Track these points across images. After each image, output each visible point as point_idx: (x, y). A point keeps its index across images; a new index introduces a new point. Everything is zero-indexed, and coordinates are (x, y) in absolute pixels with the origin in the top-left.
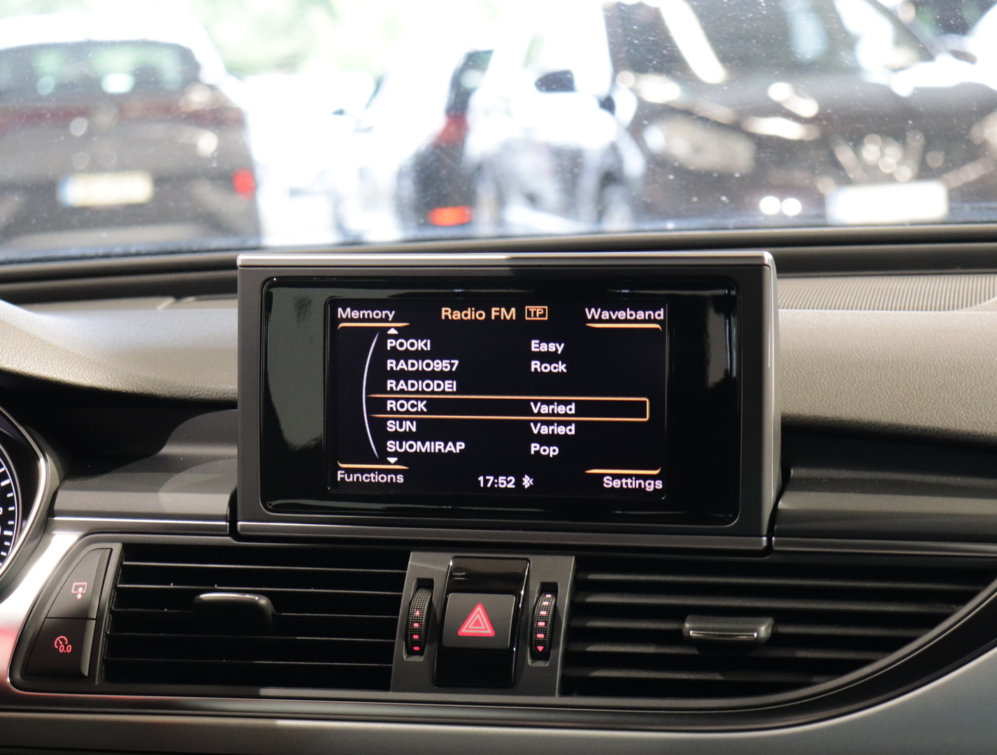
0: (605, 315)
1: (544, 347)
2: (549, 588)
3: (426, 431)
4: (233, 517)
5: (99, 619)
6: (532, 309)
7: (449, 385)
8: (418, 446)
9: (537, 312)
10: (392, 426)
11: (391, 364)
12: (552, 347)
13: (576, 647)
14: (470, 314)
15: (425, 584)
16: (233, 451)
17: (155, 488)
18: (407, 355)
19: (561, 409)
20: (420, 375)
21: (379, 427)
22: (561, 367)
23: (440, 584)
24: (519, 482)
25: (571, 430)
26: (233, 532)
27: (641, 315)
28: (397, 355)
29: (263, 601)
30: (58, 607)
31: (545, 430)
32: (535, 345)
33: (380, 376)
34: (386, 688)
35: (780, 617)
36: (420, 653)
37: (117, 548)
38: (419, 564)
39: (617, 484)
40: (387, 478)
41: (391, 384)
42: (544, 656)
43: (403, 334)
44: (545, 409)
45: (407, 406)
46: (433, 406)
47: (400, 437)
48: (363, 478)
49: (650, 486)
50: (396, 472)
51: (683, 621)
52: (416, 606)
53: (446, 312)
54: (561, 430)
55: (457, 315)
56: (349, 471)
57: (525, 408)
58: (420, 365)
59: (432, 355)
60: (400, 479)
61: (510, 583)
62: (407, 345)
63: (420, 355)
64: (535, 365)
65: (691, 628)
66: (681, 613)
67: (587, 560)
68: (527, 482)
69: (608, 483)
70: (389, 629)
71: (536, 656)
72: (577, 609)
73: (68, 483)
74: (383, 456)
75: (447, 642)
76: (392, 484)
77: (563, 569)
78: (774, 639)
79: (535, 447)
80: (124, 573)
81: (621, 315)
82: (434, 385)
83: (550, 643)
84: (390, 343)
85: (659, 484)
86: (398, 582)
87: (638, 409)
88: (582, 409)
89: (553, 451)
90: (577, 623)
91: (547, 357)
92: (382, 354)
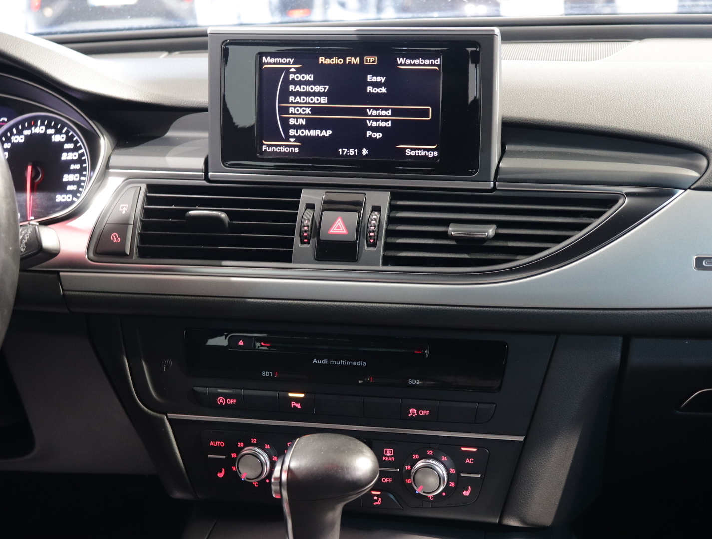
0: (408, 62)
1: (375, 79)
2: (377, 209)
3: (311, 124)
4: (206, 171)
5: (135, 224)
6: (369, 58)
7: (323, 100)
8: (306, 133)
9: (371, 60)
10: (292, 122)
11: (291, 88)
12: (379, 79)
13: (391, 240)
14: (335, 61)
15: (310, 206)
16: (206, 135)
17: (164, 154)
18: (300, 83)
19: (384, 113)
20: (307, 94)
21: (285, 122)
22: (384, 90)
23: (318, 207)
24: (360, 152)
25: (389, 124)
26: (206, 178)
27: (428, 62)
28: (295, 83)
29: (223, 215)
30: (113, 218)
31: (375, 124)
32: (370, 78)
33: (286, 94)
34: (290, 261)
35: (500, 224)
36: (308, 243)
37: (144, 187)
38: (307, 196)
39: (413, 153)
40: (289, 150)
41: (291, 99)
42: (374, 245)
43: (298, 71)
44: (375, 113)
45: (300, 111)
46: (315, 110)
47: (297, 127)
48: (277, 150)
49: (431, 155)
50: (294, 146)
51: (448, 226)
52: (304, 217)
53: (321, 60)
54: (383, 124)
55: (328, 61)
56: (269, 146)
57: (364, 112)
58: (307, 89)
59: (314, 83)
60: (296, 150)
61: (356, 206)
62: (300, 77)
63: (307, 83)
64: (370, 89)
65: (452, 230)
66: (447, 222)
67: (397, 194)
68: (365, 152)
69: (409, 153)
70: (291, 230)
71: (369, 245)
72: (391, 220)
73: (116, 151)
74: (287, 138)
75: (322, 237)
76: (292, 153)
77: (384, 199)
78: (497, 236)
79: (369, 133)
80: (149, 200)
81: (417, 62)
82: (315, 99)
83: (377, 238)
84: (291, 77)
85: (436, 154)
86: (296, 205)
87: (425, 113)
88: (395, 112)
89: (379, 135)
90: (392, 227)
91: (376, 84)
92: (287, 83)
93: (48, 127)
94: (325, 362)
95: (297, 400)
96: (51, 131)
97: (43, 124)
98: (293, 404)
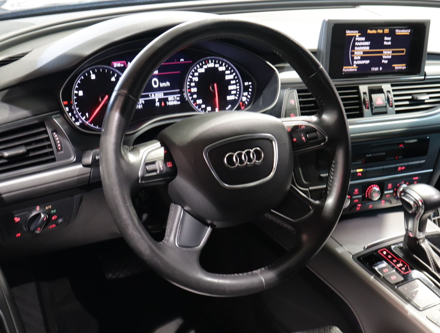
0: (399, 31)
1: (387, 39)
2: (388, 92)
3: (362, 58)
5: (298, 109)
7: (368, 48)
8: (360, 62)
9: (386, 31)
10: (355, 58)
11: (356, 44)
12: (389, 39)
13: (395, 104)
14: (374, 31)
15: (365, 93)
18: (360, 41)
19: (389, 52)
20: (362, 46)
21: (353, 58)
22: (390, 43)
25: (390, 57)
27: (406, 31)
28: (358, 41)
30: (288, 107)
31: (385, 57)
32: (385, 38)
33: (354, 46)
36: (368, 109)
37: (296, 91)
38: (362, 88)
41: (356, 48)
42: (392, 106)
43: (360, 36)
44: (386, 52)
45: (359, 53)
46: (364, 53)
47: (357, 60)
48: (348, 70)
49: (403, 68)
50: (355, 68)
52: (365, 98)
53: (369, 31)
54: (388, 57)
55: (371, 32)
56: (345, 69)
57: (382, 52)
58: (362, 44)
59: (365, 41)
60: (356, 70)
62: (360, 39)
63: (362, 41)
64: (385, 43)
66: (410, 95)
69: (396, 68)
70: (360, 104)
74: (353, 65)
75: (374, 105)
76: (354, 71)
77: (389, 87)
79: (383, 61)
80: (300, 97)
81: (402, 31)
82: (365, 48)
83: (392, 103)
84: (357, 39)
85: (405, 67)
86: (359, 93)
87: (403, 52)
88: (393, 52)
89: (386, 62)
90: (395, 99)
91: (387, 41)
92: (355, 41)
93: (215, 63)
94: (371, 155)
95: (360, 172)
96: (217, 66)
97: (212, 62)
98: (359, 174)
